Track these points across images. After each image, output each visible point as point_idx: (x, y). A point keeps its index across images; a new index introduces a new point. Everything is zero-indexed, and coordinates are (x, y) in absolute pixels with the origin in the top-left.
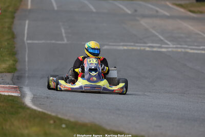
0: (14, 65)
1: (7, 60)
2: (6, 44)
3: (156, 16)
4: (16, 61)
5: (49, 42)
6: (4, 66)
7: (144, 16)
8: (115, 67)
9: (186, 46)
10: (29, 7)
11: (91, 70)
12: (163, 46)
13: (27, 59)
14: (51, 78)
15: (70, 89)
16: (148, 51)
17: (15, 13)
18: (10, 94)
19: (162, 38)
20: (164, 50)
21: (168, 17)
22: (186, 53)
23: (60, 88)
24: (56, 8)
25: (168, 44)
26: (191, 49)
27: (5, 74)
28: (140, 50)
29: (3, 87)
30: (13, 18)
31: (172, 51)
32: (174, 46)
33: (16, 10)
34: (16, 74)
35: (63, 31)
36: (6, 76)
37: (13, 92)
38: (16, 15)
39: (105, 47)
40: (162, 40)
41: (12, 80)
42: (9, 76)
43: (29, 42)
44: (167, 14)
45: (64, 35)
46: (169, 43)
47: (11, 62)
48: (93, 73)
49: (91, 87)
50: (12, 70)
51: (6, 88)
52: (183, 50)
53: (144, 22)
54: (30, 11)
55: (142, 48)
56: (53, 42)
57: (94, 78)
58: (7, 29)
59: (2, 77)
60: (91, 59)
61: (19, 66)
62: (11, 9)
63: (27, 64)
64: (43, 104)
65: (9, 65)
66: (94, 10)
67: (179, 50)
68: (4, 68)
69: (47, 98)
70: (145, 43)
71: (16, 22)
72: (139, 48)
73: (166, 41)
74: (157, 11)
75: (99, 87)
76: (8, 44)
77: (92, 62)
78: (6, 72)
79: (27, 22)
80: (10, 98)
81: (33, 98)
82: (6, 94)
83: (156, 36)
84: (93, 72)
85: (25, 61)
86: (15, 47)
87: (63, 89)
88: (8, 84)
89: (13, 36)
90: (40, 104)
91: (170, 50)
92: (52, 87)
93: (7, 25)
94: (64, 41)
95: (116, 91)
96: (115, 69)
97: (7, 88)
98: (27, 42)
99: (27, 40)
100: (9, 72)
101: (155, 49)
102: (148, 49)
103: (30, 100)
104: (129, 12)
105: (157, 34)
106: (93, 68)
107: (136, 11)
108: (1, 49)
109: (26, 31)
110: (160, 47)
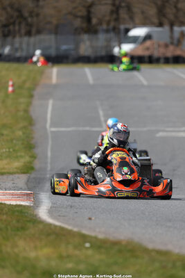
0: (30, 163)
1: (21, 157)
2: (20, 133)
4: (34, 157)
5: (81, 129)
6: (17, 164)
10: (54, 80)
13: (49, 154)
17: (33, 89)
18: (18, 203)
24: (91, 81)
27: (17, 175)
29: (12, 194)
30: (31, 96)
33: (35, 85)
34: (33, 175)
35: (101, 113)
36: (18, 178)
37: (24, 201)
38: (35, 93)
39: (160, 134)
41: (27, 184)
42: (24, 177)
43: (53, 129)
45: (102, 119)
47: (27, 159)
50: (28, 169)
51: (15, 195)
54: (56, 86)
58: (21, 113)
59: (13, 180)
61: (37, 164)
62: (28, 85)
63: (49, 160)
64: (64, 216)
65: (24, 163)
66: (145, 83)
68: (16, 168)
69: (71, 207)
71: (36, 102)
76: (24, 133)
78: (18, 173)
79: (51, 102)
80: (17, 208)
81: (51, 207)
82: (14, 203)
85: (46, 157)
86: (33, 138)
88: (21, 189)
89: (31, 122)
90: (59, 216)
93: (22, 107)
94: (101, 126)
97: (18, 195)
98: (50, 129)
99: (51, 126)
100: (24, 173)
103: (45, 211)
108: (14, 141)
109: (49, 116)
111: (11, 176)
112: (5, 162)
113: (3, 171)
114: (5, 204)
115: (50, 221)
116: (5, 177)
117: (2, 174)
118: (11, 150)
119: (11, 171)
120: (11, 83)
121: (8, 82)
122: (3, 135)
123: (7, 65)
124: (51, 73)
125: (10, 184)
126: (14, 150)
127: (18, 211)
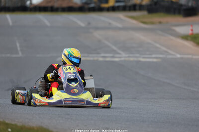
7: (97, 28)
8: (91, 76)
9: (138, 55)
11: (70, 80)
12: (116, 56)
14: (17, 91)
15: (47, 104)
16: (101, 61)
19: (115, 48)
20: (117, 59)
21: (120, 29)
22: (138, 62)
23: (34, 103)
24: (11, 24)
25: (119, 54)
26: (144, 58)
28: (94, 61)
31: (125, 61)
32: (127, 56)
35: (18, 45)
40: (114, 51)
44: (120, 25)
45: (19, 49)
46: (121, 53)
48: (73, 85)
49: (72, 101)
52: (135, 59)
53: (98, 34)
55: (96, 59)
56: (8, 55)
57: (75, 90)
60: (67, 67)
67: (132, 59)
70: (99, 53)
72: (92, 59)
73: (119, 51)
74: (110, 24)
75: (82, 100)
77: (69, 70)
83: (109, 47)
84: (73, 83)
87: (38, 104)
91: (123, 59)
92: (19, 101)
94: (18, 54)
95: (101, 105)
96: (92, 77)
101: (108, 59)
102: (101, 59)
104: (82, 25)
105: (109, 44)
106: (72, 77)
107: (89, 24)
110: (113, 57)
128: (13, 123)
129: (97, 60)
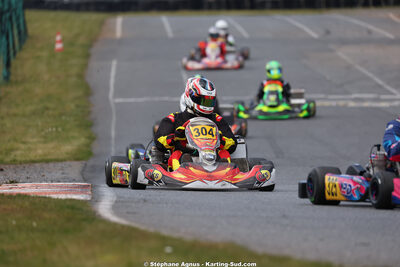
0: (88, 145)
1: (74, 138)
2: (72, 106)
3: (368, 40)
4: (92, 138)
5: (157, 99)
6: (68, 148)
7: (344, 42)
10: (119, 33)
12: (383, 97)
13: (113, 133)
16: (352, 108)
17: (90, 46)
18: (69, 196)
19: (380, 82)
20: (383, 105)
21: (390, 42)
24: (170, 34)
25: (392, 94)
27: (68, 163)
28: (338, 107)
29: (57, 187)
30: (88, 56)
33: (92, 41)
34: (91, 162)
35: (185, 77)
36: (70, 166)
38: (94, 50)
40: (380, 86)
41: (82, 173)
42: (77, 166)
43: (118, 100)
44: (390, 36)
46: (394, 91)
47: (83, 140)
50: (84, 155)
53: (345, 54)
54: (120, 42)
55: (341, 103)
56: (166, 98)
58: (74, 79)
59: (62, 169)
61: (96, 148)
62: (82, 40)
63: (113, 142)
64: (135, 213)
65: (79, 146)
66: (246, 35)
68: (67, 153)
69: (145, 201)
70: (347, 93)
71: (94, 64)
72: (334, 104)
73: (388, 88)
74: (370, 32)
76: (78, 106)
78: (70, 160)
79: (114, 63)
80: (68, 203)
81: (116, 202)
82: (63, 196)
83: (368, 79)
85: (109, 138)
86: (89, 113)
88: (74, 180)
89: (88, 92)
90: (128, 213)
91: (396, 103)
93: (74, 71)
98: (114, 100)
99: (115, 96)
100: (77, 160)
101: (366, 104)
102: (352, 104)
103: (108, 207)
104: (315, 35)
105: (370, 75)
107: (328, 32)
108: (64, 118)
109: (112, 81)
110: (377, 100)
111: (60, 164)
112: (51, 145)
113: (49, 157)
114: (50, 198)
115: (114, 219)
116: (51, 165)
117: (47, 161)
118: (60, 129)
119: (61, 157)
120: (58, 38)
121: (54, 37)
122: (47, 109)
123: (52, 14)
124: (115, 24)
125: (58, 175)
126: (63, 130)
127: (68, 207)
128: (176, 235)
129: (345, 107)
